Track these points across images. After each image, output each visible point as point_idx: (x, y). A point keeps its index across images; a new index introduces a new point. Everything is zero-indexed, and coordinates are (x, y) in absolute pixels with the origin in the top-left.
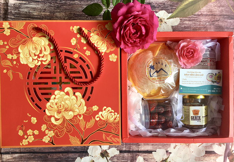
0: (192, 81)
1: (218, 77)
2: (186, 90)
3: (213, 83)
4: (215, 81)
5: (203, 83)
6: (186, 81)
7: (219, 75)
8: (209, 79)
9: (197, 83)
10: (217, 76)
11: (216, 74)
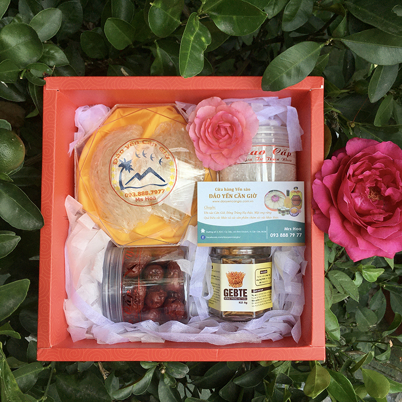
0: (228, 213)
1: (293, 200)
2: (214, 235)
3: (283, 215)
4: (287, 211)
5: (256, 216)
6: (213, 211)
7: (296, 194)
8: (271, 204)
9: (243, 215)
10: (291, 196)
11: (288, 192)
